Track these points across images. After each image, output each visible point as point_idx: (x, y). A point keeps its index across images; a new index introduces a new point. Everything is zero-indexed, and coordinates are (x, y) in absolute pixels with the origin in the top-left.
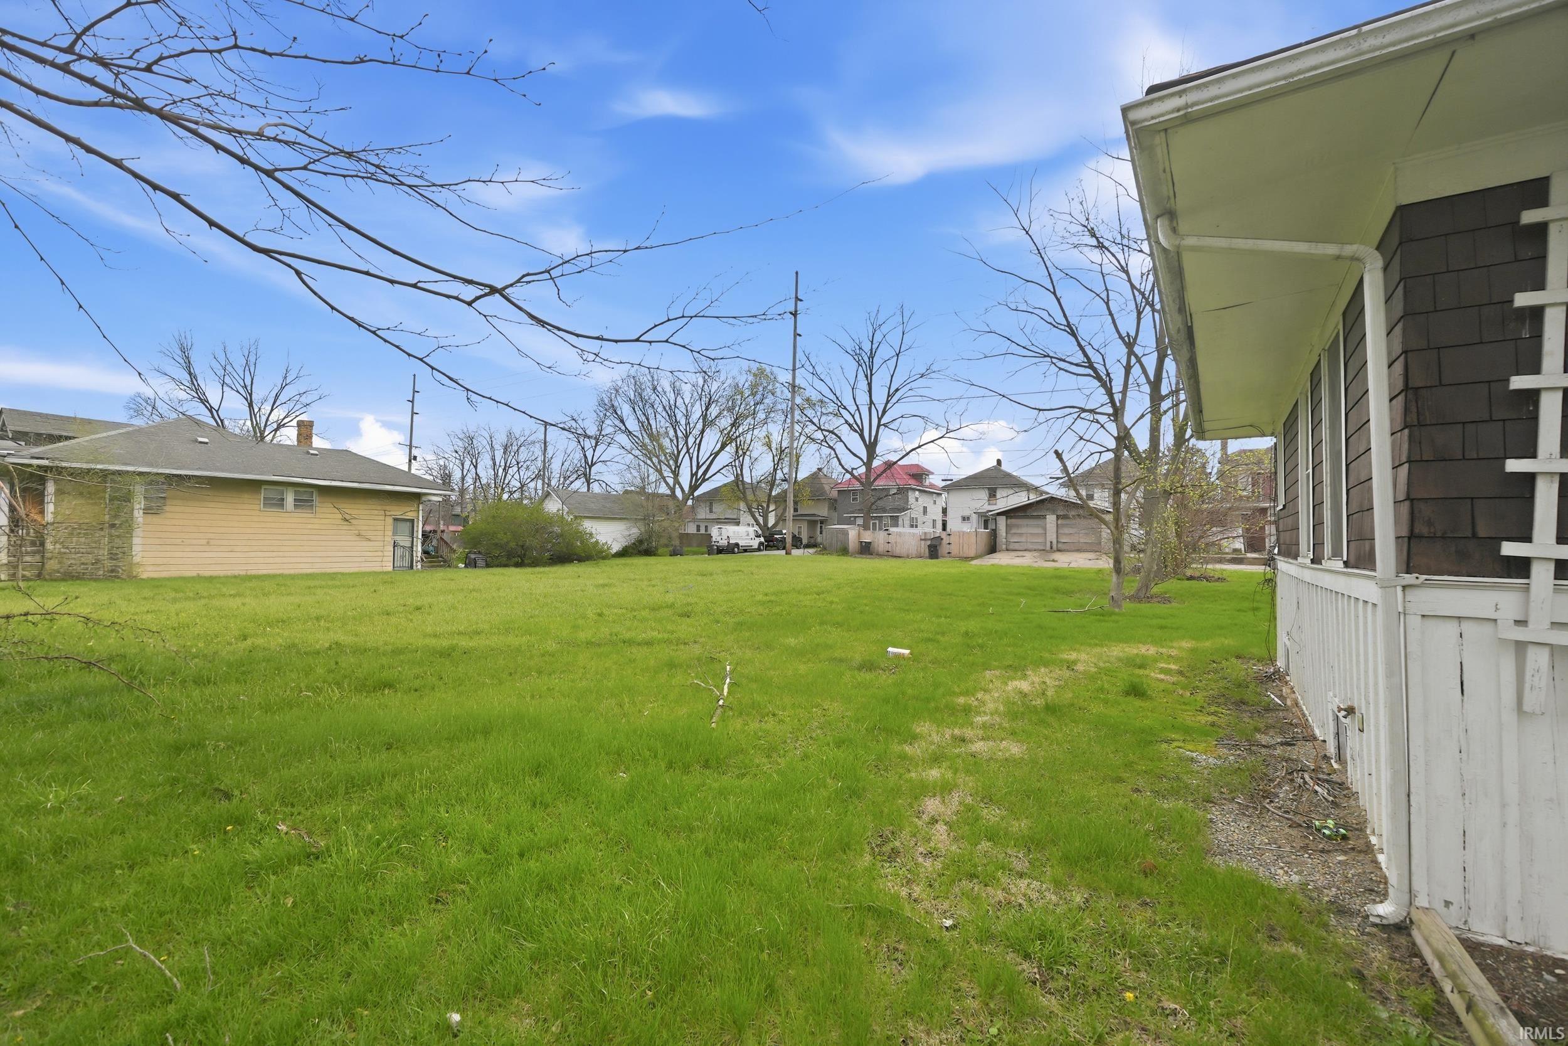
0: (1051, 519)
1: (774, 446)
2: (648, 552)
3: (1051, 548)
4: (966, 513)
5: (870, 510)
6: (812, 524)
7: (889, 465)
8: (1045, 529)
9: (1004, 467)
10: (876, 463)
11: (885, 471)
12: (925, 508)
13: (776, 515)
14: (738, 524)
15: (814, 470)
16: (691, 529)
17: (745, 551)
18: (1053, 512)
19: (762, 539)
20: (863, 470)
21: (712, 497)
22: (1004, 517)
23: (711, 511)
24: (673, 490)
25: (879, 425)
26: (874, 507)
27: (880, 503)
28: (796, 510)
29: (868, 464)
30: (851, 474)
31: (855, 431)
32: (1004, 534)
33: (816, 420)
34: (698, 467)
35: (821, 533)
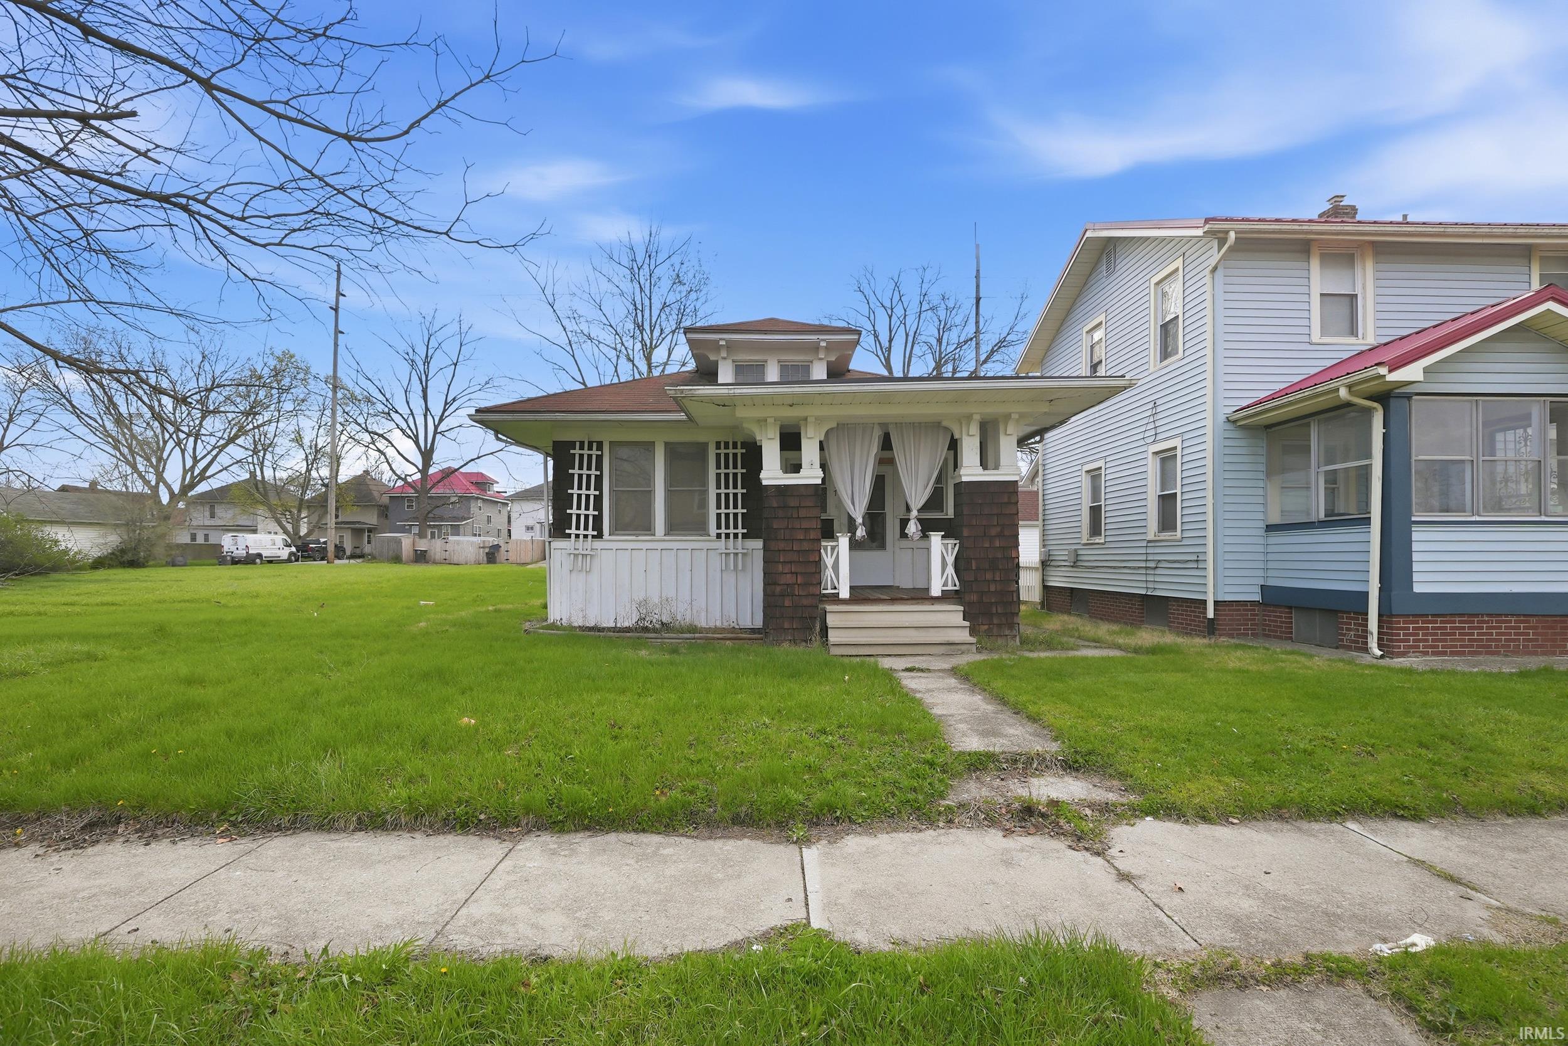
1: (306, 442)
2: (134, 564)
4: (530, 523)
5: (426, 518)
6: (357, 532)
7: (449, 473)
10: (432, 471)
11: (443, 478)
12: (489, 518)
13: (309, 523)
14: (255, 531)
15: (360, 473)
16: (184, 538)
17: (270, 562)
19: (294, 549)
20: (418, 476)
21: (215, 498)
23: (212, 516)
24: (156, 489)
25: (435, 433)
26: (431, 515)
27: (437, 512)
28: (337, 517)
29: (424, 471)
30: (404, 480)
31: (409, 437)
33: (361, 420)
34: (196, 461)
35: (369, 542)
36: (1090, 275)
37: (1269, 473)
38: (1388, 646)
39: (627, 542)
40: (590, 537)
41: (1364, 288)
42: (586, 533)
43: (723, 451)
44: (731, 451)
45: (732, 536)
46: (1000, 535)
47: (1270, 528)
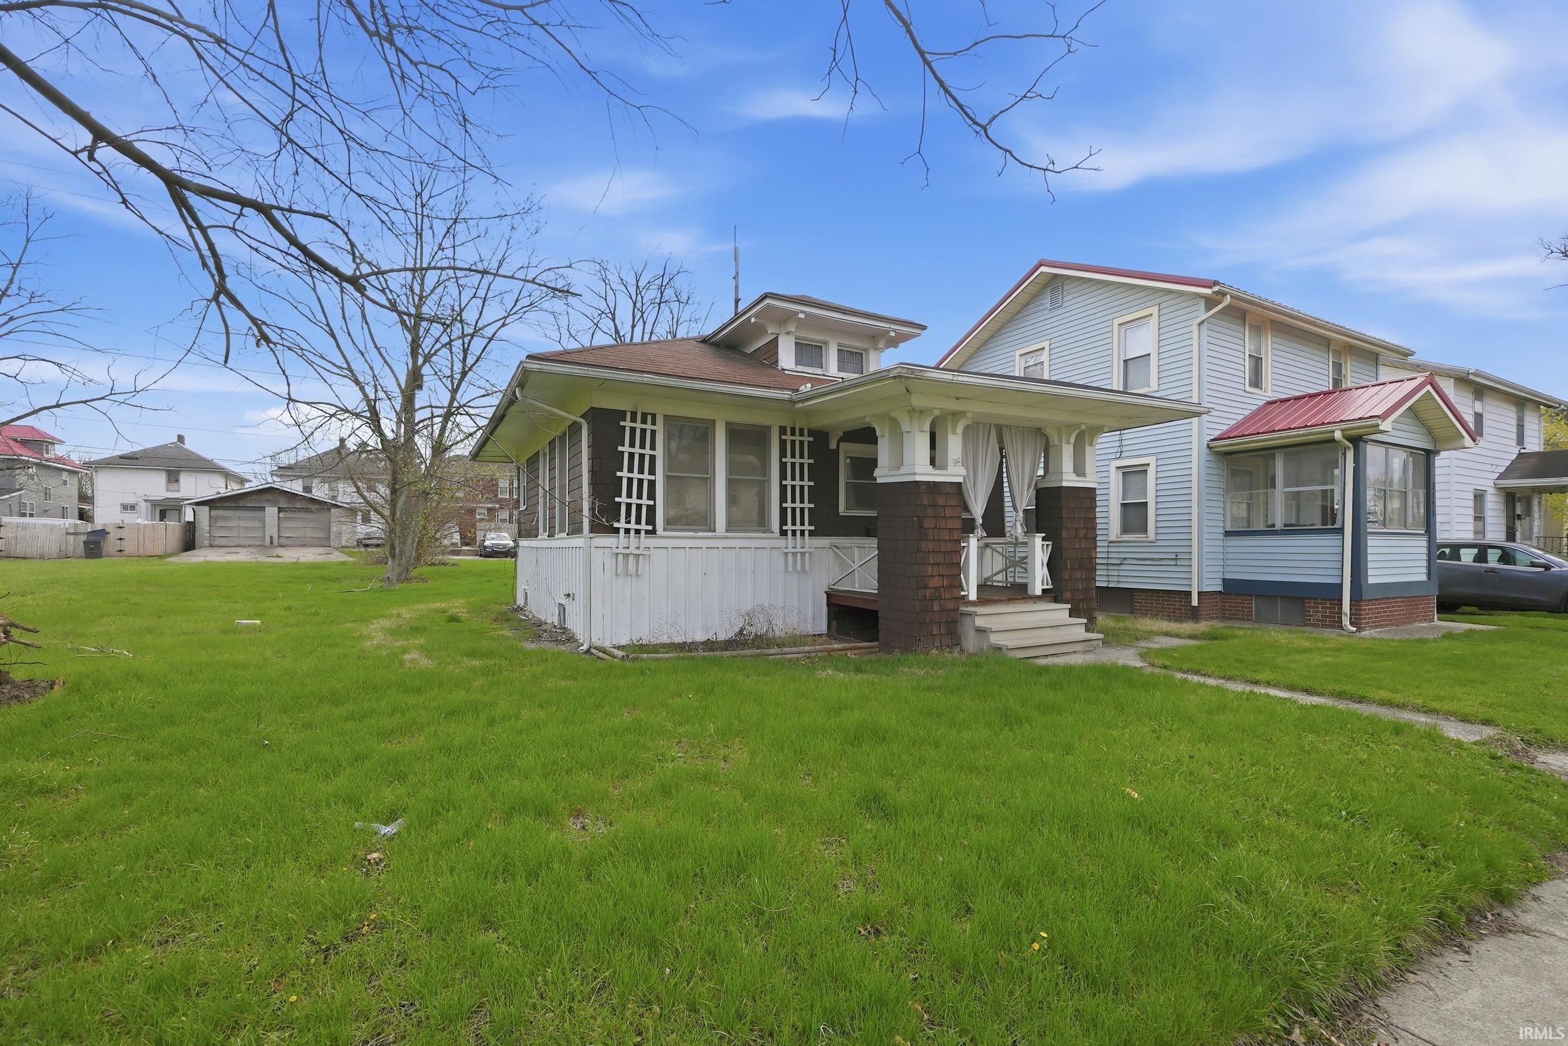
0: (271, 512)
3: (272, 543)
4: (131, 500)
8: (264, 522)
9: (189, 445)
12: (47, 490)
18: (274, 504)
22: (207, 508)
32: (207, 528)
36: (1027, 305)
37: (1227, 490)
38: (1356, 623)
39: (685, 539)
40: (643, 533)
41: (1267, 351)
42: (638, 527)
43: (788, 437)
44: (797, 438)
45: (798, 533)
46: (1085, 537)
47: (1228, 534)
